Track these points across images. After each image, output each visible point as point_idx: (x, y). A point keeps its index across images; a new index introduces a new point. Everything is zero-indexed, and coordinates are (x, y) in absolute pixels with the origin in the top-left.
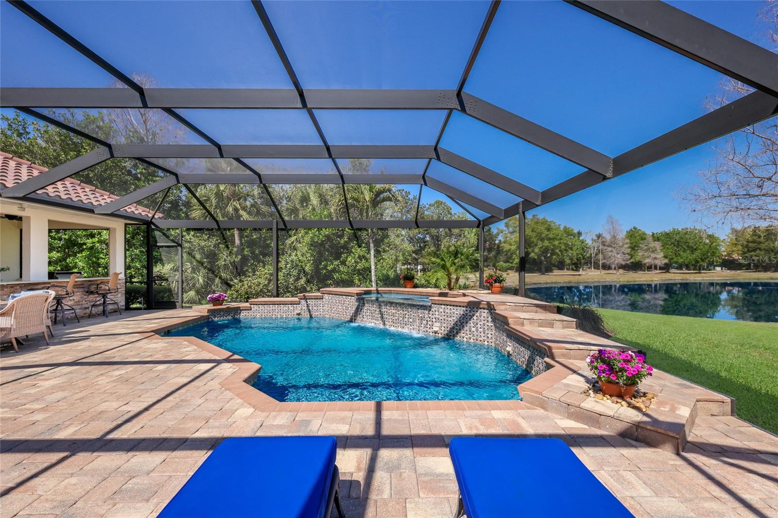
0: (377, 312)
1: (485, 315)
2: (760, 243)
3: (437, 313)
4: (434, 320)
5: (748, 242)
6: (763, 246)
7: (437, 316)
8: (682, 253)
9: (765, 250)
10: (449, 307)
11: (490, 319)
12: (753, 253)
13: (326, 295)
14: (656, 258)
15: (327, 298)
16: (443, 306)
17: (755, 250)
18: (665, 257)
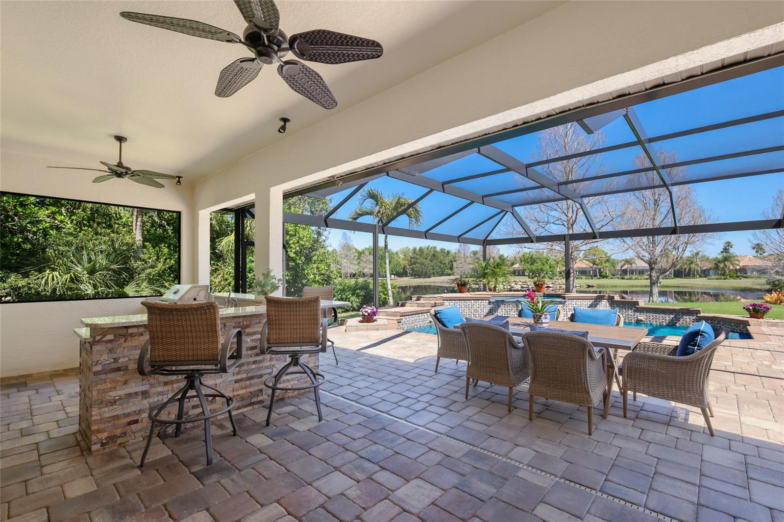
0: (513, 311)
1: (604, 303)
3: (570, 305)
4: (568, 310)
6: (419, 261)
7: (570, 307)
10: (579, 301)
11: (608, 305)
13: (446, 301)
15: (448, 304)
16: (575, 301)
17: (415, 264)
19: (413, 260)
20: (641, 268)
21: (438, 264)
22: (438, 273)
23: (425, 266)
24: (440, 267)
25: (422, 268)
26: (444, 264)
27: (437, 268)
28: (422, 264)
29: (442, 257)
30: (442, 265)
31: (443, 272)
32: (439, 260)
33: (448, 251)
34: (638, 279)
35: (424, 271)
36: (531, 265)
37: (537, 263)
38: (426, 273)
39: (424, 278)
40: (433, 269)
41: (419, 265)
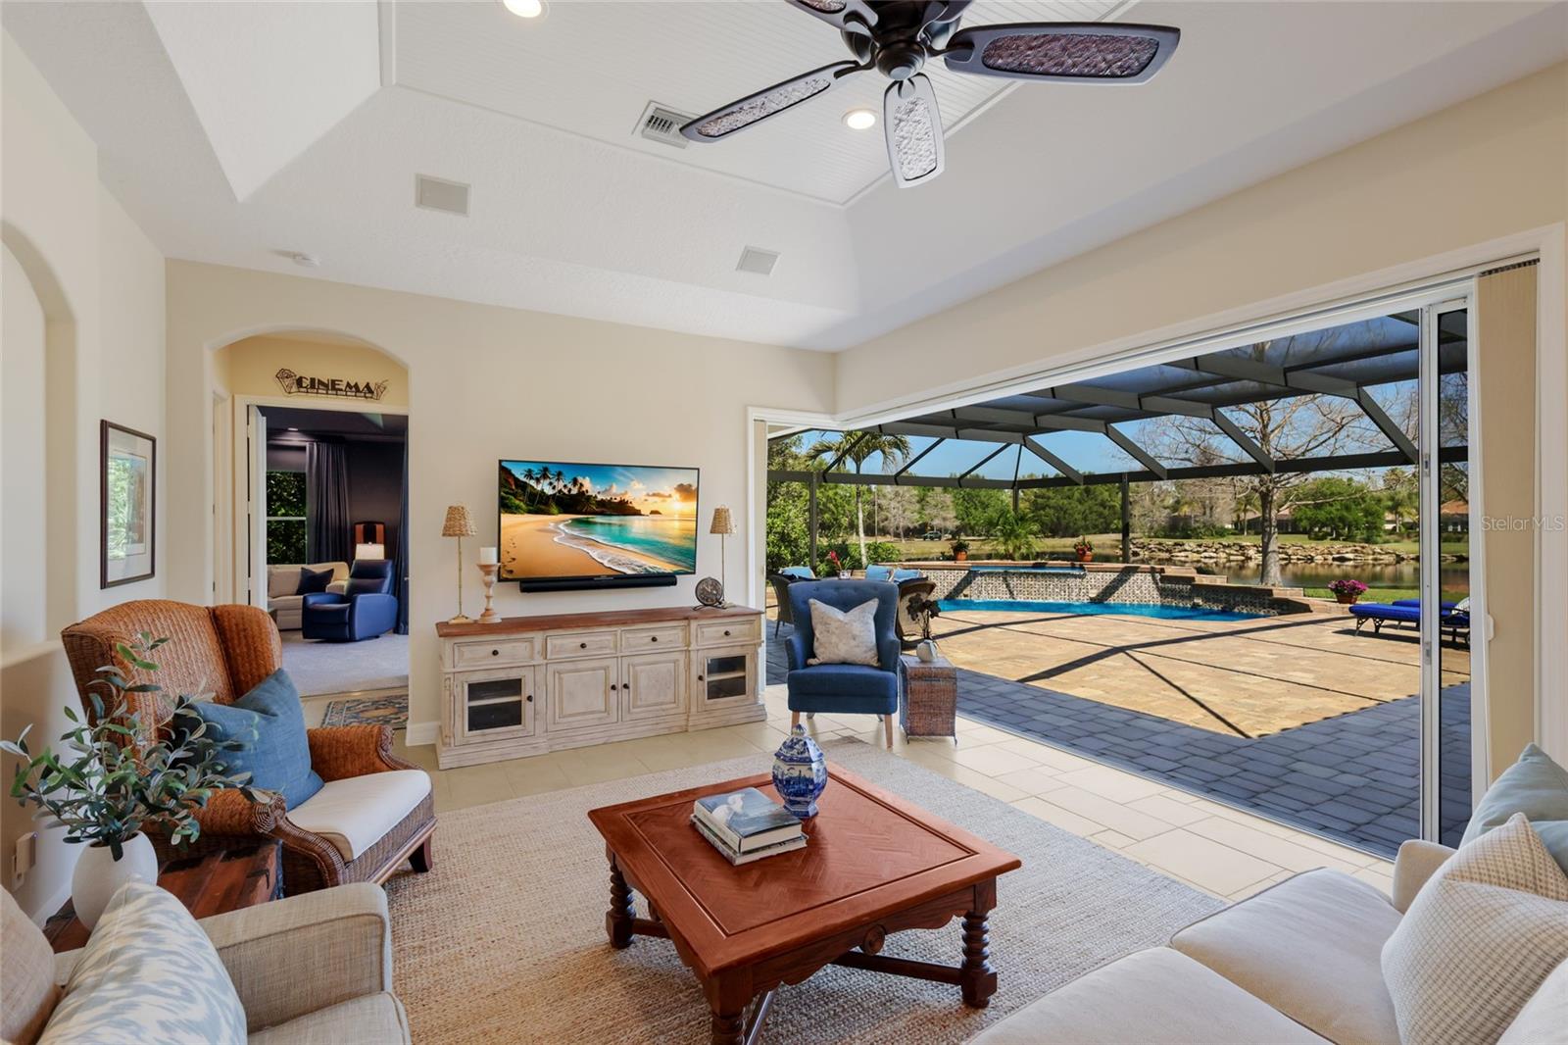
2: (1049, 498)
3: (1093, 580)
4: (1089, 587)
5: (1036, 497)
6: (1052, 502)
7: (1093, 583)
8: (973, 511)
9: (1054, 507)
10: (1107, 574)
12: (1042, 512)
14: (944, 519)
17: (1044, 509)
18: (956, 517)
19: (1040, 500)
22: (1095, 526)
23: (1065, 512)
24: (1100, 515)
25: (1058, 518)
26: (1113, 507)
27: (1094, 516)
28: (1059, 509)
29: (1107, 494)
30: (1106, 512)
31: (1108, 525)
32: (1099, 501)
35: (1064, 522)
38: (1067, 527)
39: (1063, 537)
40: (1085, 519)
41: (1052, 511)
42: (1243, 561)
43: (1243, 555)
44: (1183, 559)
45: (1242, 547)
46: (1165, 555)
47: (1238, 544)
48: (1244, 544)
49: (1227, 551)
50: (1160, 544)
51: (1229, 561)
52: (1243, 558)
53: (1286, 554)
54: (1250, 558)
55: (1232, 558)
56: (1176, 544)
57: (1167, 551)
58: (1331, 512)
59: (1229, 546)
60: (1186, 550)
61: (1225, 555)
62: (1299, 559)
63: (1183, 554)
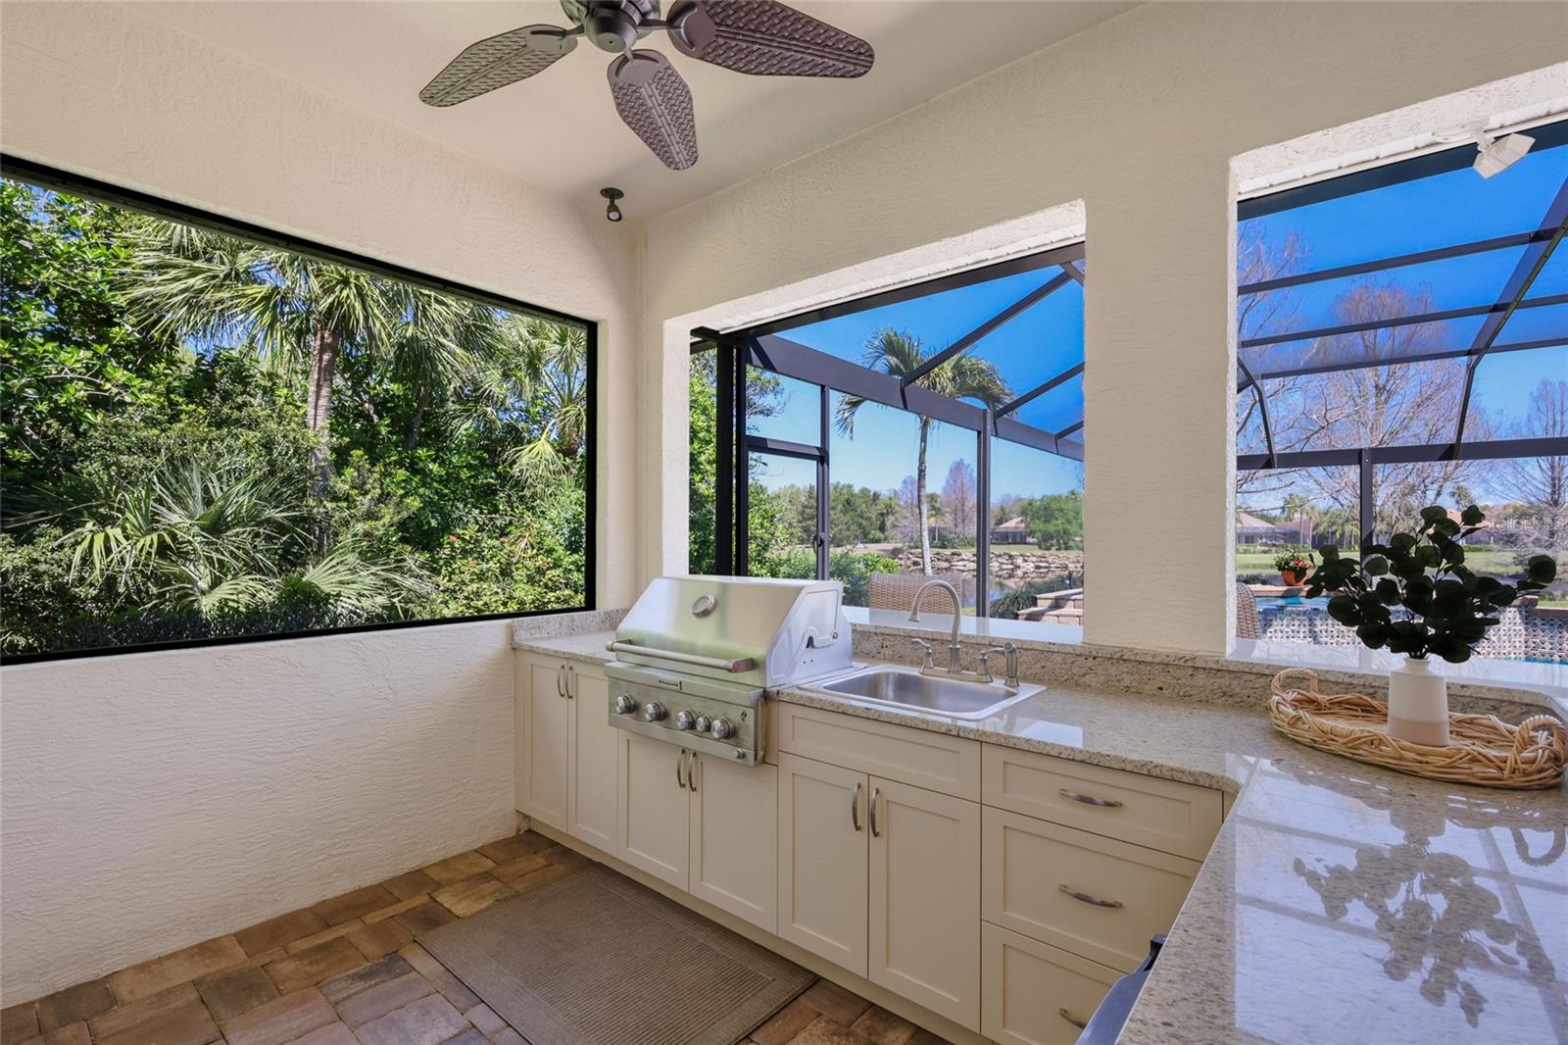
19: (807, 510)
20: (1250, 531)
21: (856, 519)
24: (860, 526)
26: (869, 519)
27: (855, 527)
29: (864, 505)
30: (864, 522)
32: (858, 512)
33: (875, 494)
34: (1250, 553)
36: (1045, 522)
37: (1056, 519)
40: (848, 529)
42: (1012, 570)
43: (1012, 564)
44: (961, 568)
45: (1010, 556)
46: (946, 565)
47: (1007, 554)
48: (1013, 553)
49: (1000, 560)
50: (938, 554)
51: (1002, 570)
52: (1011, 567)
53: (1047, 562)
54: (1019, 567)
55: (1004, 567)
56: (953, 554)
57: (946, 560)
58: (1057, 525)
59: (1000, 556)
60: (963, 560)
61: (998, 564)
62: (1057, 568)
63: (961, 563)
